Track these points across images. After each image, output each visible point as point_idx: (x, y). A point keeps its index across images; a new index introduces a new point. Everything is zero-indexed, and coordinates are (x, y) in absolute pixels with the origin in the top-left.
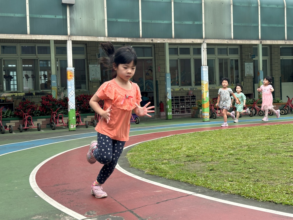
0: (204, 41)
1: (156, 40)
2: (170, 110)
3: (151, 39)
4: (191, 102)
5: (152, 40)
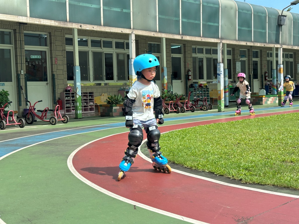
0: (132, 32)
1: (84, 26)
2: (80, 108)
3: (80, 24)
4: (89, 99)
5: (81, 26)
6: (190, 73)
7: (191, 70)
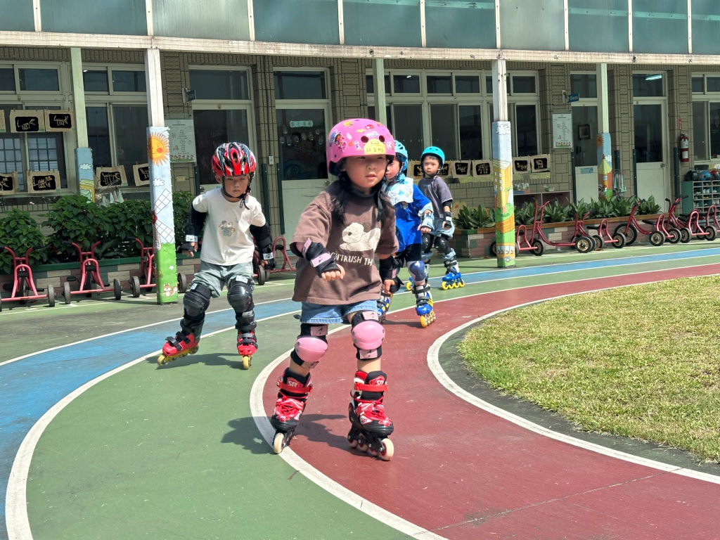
0: (499, 55)
1: (380, 51)
3: (369, 48)
5: (371, 52)
6: (685, 144)
7: (686, 135)
